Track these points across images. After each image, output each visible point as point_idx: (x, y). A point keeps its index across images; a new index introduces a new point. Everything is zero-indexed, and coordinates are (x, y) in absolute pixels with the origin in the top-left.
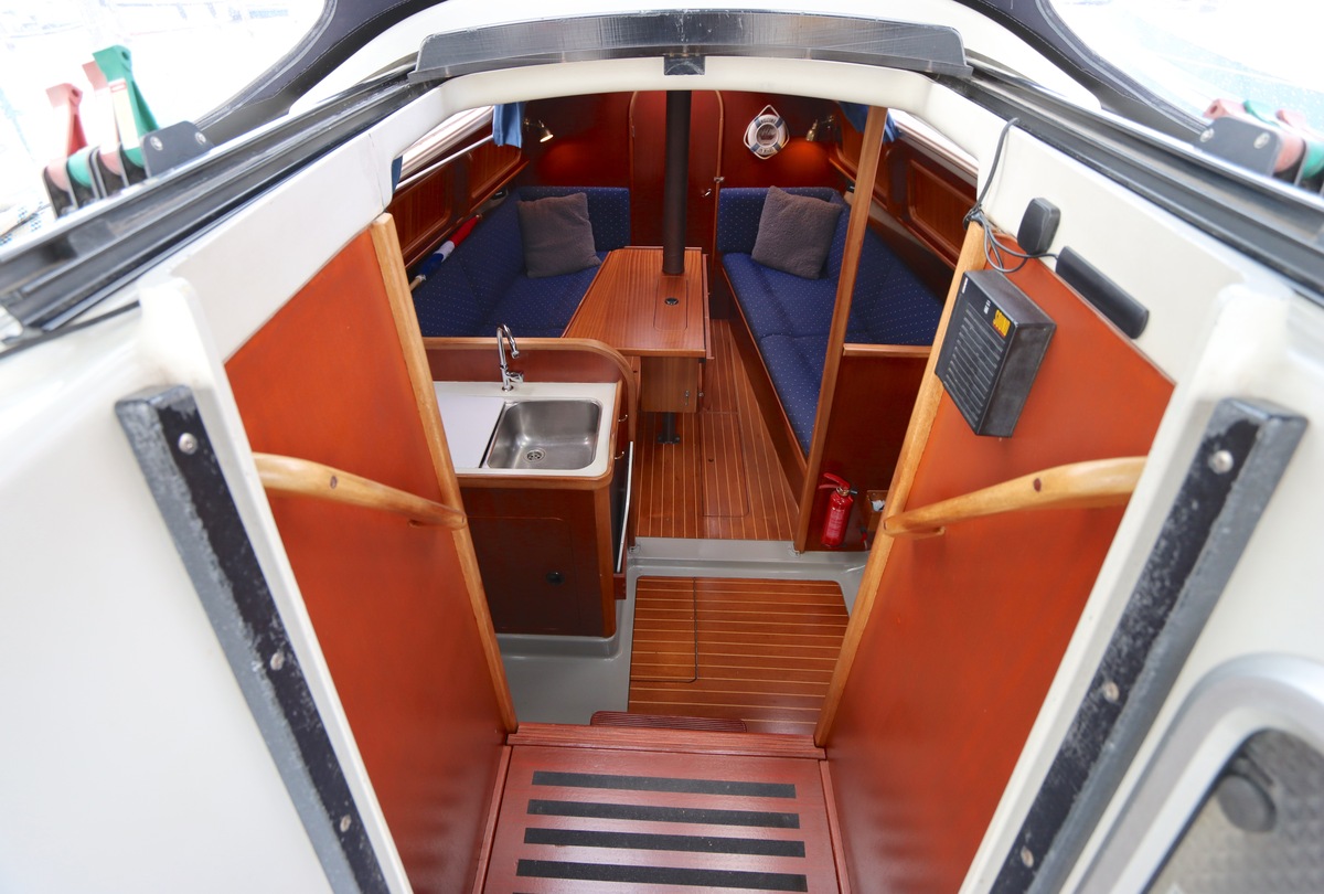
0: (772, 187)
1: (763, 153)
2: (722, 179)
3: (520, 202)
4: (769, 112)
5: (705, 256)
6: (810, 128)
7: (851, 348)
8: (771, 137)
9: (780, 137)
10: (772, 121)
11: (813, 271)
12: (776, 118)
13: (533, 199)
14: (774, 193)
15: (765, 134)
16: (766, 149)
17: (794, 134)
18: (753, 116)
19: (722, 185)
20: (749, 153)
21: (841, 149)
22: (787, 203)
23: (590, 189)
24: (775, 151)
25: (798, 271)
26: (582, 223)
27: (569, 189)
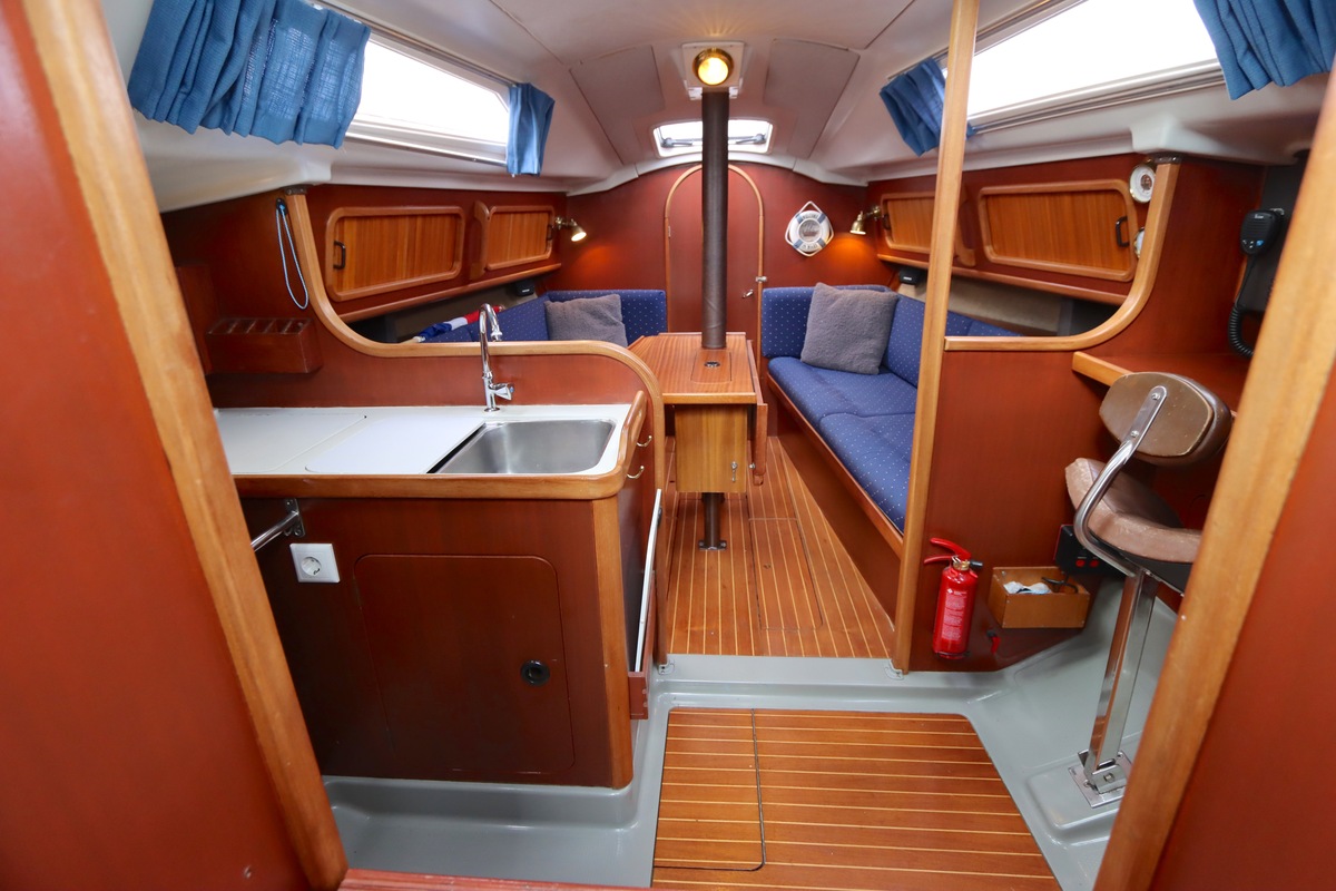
0: (819, 284)
1: (807, 250)
2: (764, 278)
3: (549, 302)
4: (810, 208)
5: (749, 342)
6: (855, 219)
7: (951, 339)
8: (813, 234)
9: (823, 231)
10: (814, 216)
11: (873, 364)
12: (819, 214)
13: (562, 301)
14: (820, 290)
15: (806, 230)
16: (809, 245)
17: (839, 227)
18: (793, 212)
19: (765, 285)
20: (793, 250)
21: (890, 235)
22: (836, 297)
23: (623, 291)
24: (819, 247)
25: (855, 367)
26: (615, 324)
27: (601, 292)
